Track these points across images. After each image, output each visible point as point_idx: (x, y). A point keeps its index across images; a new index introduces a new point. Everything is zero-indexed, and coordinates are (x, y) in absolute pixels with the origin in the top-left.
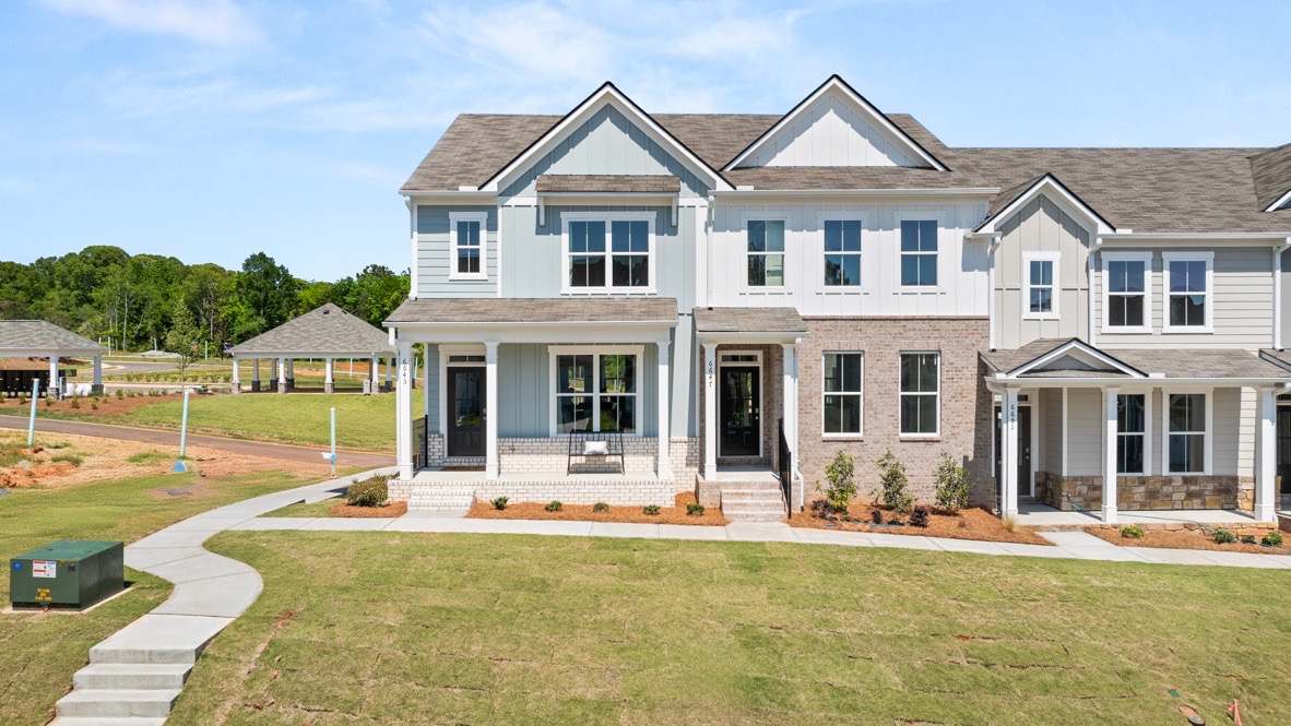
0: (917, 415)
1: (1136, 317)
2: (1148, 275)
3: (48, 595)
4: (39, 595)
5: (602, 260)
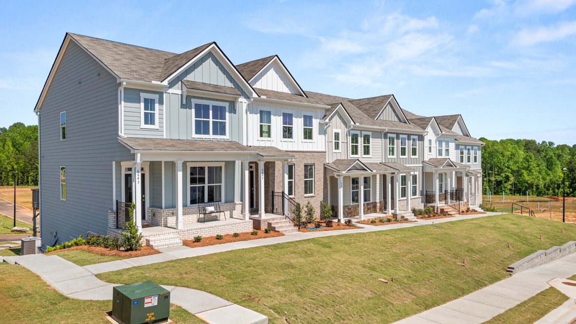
0: (308, 187)
1: (356, 152)
2: (359, 138)
3: (153, 316)
4: (148, 317)
5: (208, 123)
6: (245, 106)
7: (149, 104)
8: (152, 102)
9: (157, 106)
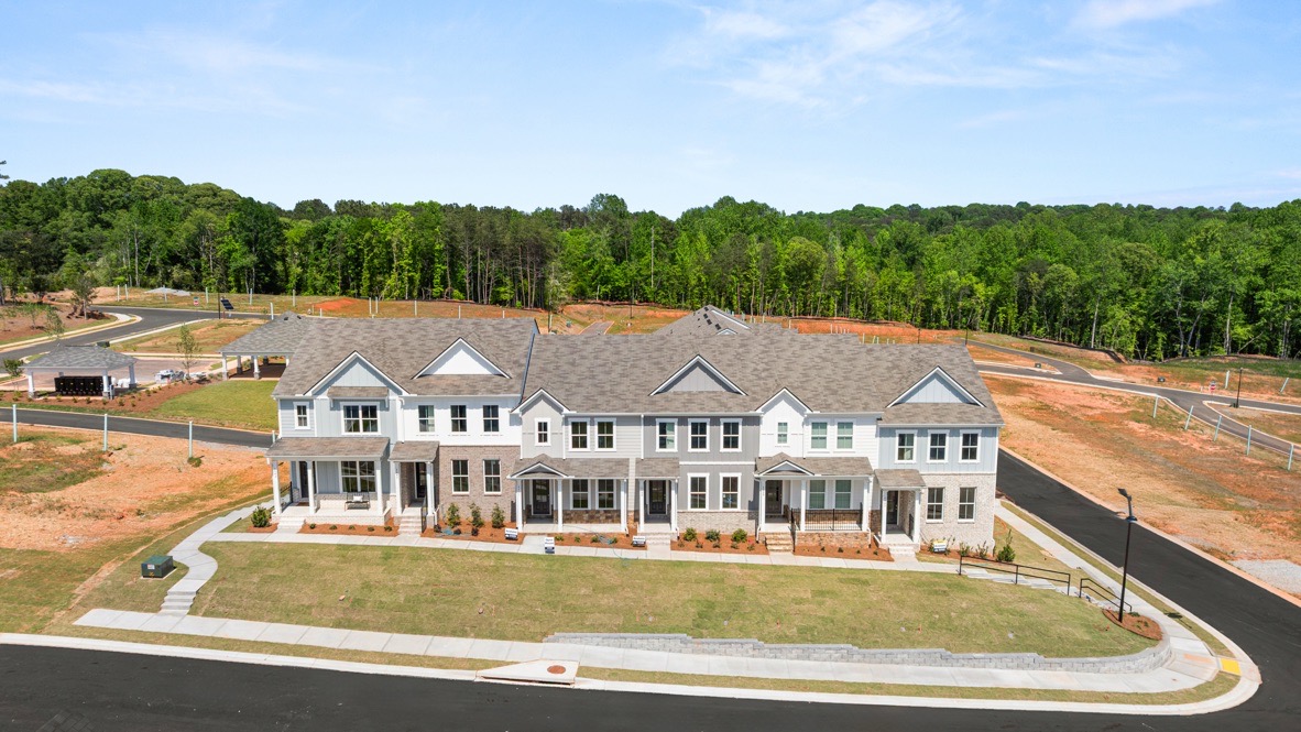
0: (493, 485)
1: (584, 445)
2: (588, 427)
3: (153, 574)
4: (150, 574)
5: (358, 421)
6: (399, 404)
7: (302, 410)
8: (304, 408)
9: (308, 410)
